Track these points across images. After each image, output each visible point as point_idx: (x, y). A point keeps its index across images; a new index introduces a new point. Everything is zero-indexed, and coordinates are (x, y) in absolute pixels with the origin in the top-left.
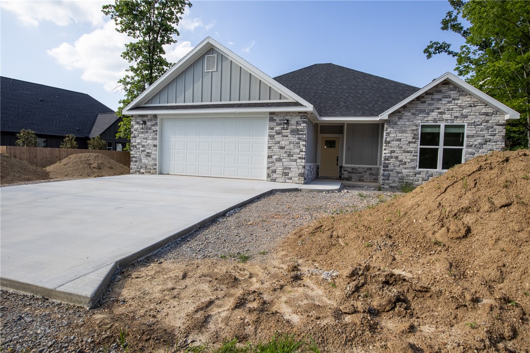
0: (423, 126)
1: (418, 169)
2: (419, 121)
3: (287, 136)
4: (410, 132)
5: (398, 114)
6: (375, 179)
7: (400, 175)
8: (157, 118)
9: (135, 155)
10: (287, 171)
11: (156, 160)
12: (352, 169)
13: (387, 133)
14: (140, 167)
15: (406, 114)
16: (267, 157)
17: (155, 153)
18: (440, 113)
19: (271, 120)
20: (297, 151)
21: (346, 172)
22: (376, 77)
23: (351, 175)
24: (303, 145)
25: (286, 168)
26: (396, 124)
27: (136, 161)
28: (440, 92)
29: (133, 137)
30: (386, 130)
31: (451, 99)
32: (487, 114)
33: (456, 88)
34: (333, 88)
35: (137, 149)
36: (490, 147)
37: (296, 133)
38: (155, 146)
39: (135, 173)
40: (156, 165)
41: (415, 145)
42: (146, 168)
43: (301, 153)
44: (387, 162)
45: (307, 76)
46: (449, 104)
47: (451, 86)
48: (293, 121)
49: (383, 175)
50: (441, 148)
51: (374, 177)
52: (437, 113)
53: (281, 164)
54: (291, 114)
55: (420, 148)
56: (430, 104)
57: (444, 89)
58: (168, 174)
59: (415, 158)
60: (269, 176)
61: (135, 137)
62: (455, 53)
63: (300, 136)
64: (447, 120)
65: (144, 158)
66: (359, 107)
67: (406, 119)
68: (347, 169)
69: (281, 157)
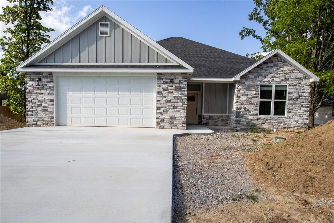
0: (261, 86)
1: (259, 116)
2: (260, 82)
3: (172, 92)
4: (253, 90)
5: (246, 77)
6: (225, 124)
7: (247, 120)
8: (53, 76)
9: (31, 110)
10: (173, 120)
11: (53, 113)
12: (209, 117)
13: (238, 90)
14: (36, 120)
15: (250, 77)
16: (155, 109)
17: (52, 107)
18: (273, 77)
19: (159, 79)
20: (181, 103)
21: (205, 119)
22: (220, 49)
23: (208, 121)
24: (185, 99)
25: (172, 117)
26: (244, 84)
27: (32, 115)
28: (272, 62)
29: (28, 93)
30: (238, 88)
31: (279, 67)
32: (300, 78)
33: (282, 59)
34: (192, 56)
35: (33, 104)
36: (302, 100)
37: (179, 90)
38: (52, 101)
39: (32, 125)
40: (53, 118)
41: (257, 99)
42: (43, 121)
43: (184, 105)
44: (238, 111)
45: (168, 46)
46: (277, 71)
47: (279, 58)
48: (177, 80)
49: (236, 121)
50: (273, 100)
51: (225, 122)
52: (270, 77)
53: (168, 115)
54: (175, 74)
55: (260, 101)
56: (266, 70)
57: (275, 60)
58: (65, 125)
59: (257, 108)
60: (158, 124)
61: (30, 93)
62: (258, 37)
63: (183, 92)
64: (276, 81)
65: (41, 112)
66: (216, 71)
67: (250, 80)
68: (205, 117)
69: (168, 109)
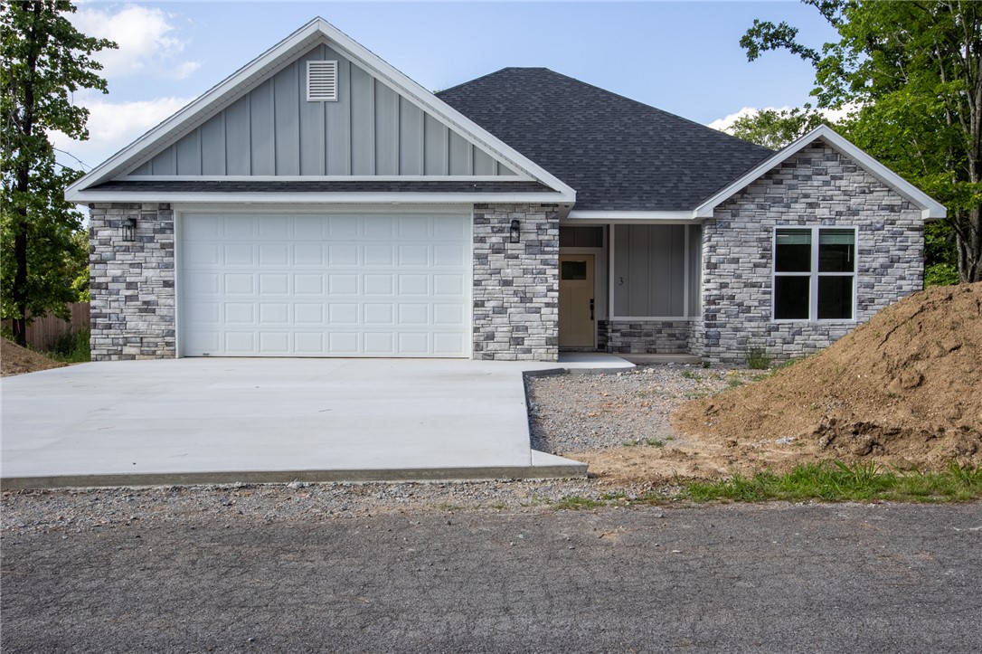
0: (779, 232)
1: (773, 321)
2: (772, 219)
3: (517, 258)
4: (755, 244)
5: (732, 206)
6: (680, 347)
7: (739, 334)
8: (172, 213)
9: (104, 311)
10: (520, 334)
11: (172, 320)
12: (631, 326)
13: (711, 247)
14: (121, 341)
15: (746, 206)
16: (471, 304)
17: (170, 302)
18: (811, 205)
19: (480, 220)
20: (542, 288)
21: (618, 334)
22: (663, 113)
23: (626, 339)
24: (554, 275)
25: (517, 327)
26: (728, 227)
27: (109, 327)
28: (808, 162)
29: (96, 262)
30: (709, 240)
31: (828, 178)
32: (891, 208)
33: (837, 154)
34: (574, 139)
35: (110, 294)
36: (900, 272)
37: (536, 250)
38: (168, 284)
39: (107, 356)
40: (172, 333)
41: (766, 271)
42: (142, 342)
43: (550, 294)
44: (713, 307)
46: (825, 188)
47: (828, 152)
48: (530, 223)
49: (707, 336)
50: (814, 275)
51: (678, 342)
52: (804, 206)
53: (506, 320)
54: (525, 207)
55: (776, 277)
56: (791, 187)
57: (815, 156)
58: (206, 356)
59: (767, 297)
60: (478, 347)
61: (103, 261)
63: (547, 257)
64: (822, 219)
65: (135, 318)
66: (646, 188)
67: (746, 216)
68: (619, 327)
69: (506, 305)
